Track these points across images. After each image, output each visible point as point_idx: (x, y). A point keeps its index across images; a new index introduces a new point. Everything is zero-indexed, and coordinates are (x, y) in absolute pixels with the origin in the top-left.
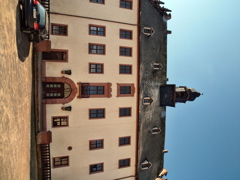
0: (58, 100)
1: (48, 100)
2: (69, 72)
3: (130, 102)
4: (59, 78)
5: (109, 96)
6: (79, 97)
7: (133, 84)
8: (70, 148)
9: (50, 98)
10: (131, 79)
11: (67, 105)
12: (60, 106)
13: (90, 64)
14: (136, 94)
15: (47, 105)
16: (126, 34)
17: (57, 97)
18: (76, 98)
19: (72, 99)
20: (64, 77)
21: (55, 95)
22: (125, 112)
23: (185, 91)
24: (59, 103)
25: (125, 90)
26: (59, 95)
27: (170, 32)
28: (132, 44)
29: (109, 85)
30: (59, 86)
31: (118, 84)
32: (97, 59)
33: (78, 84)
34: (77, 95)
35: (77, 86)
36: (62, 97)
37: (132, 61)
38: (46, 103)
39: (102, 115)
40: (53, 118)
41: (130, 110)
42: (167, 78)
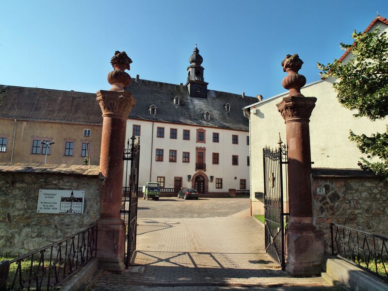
0: (206, 184)
1: (205, 190)
2: (189, 177)
3: (209, 133)
4: (192, 183)
5: (204, 149)
6: (205, 171)
7: (197, 130)
8: (236, 178)
9: (204, 189)
10: (193, 131)
11: (209, 179)
12: (209, 183)
13: (184, 162)
14: (204, 128)
15: (209, 191)
16: (161, 133)
17: (204, 185)
18: (205, 173)
19: (206, 176)
20: (192, 180)
21: (202, 186)
22: (216, 138)
23: (194, 69)
24: (208, 183)
25: (201, 137)
26: (202, 183)
27: (138, 76)
28: (168, 128)
29: (197, 149)
30: (196, 183)
31: (197, 142)
32: (180, 157)
33: (196, 171)
34: (203, 172)
35: (198, 171)
36: (203, 181)
37: (180, 129)
38: (208, 192)
39: (216, 155)
40: (217, 188)
41: (214, 134)
42: (180, 84)
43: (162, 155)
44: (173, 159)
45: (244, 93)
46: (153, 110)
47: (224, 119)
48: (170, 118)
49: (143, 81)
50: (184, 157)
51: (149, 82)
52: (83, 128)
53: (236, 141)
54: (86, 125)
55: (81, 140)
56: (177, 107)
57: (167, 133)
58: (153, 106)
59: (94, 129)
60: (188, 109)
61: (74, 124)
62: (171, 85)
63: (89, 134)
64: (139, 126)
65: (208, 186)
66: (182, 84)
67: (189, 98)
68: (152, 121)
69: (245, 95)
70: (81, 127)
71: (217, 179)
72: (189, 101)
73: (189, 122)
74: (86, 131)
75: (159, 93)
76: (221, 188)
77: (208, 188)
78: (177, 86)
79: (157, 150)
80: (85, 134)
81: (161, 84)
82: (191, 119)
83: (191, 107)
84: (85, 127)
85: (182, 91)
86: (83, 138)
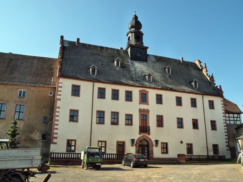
0: (150, 149)
1: (150, 156)
2: (133, 141)
3: (152, 94)
4: (136, 148)
5: (148, 111)
6: (149, 134)
7: (140, 91)
8: (182, 142)
10: (136, 92)
11: (154, 143)
12: (155, 148)
13: (126, 124)
14: (147, 90)
15: (154, 157)
16: (102, 94)
17: (148, 150)
18: (149, 136)
19: (150, 140)
20: (135, 145)
21: (146, 151)
22: (159, 99)
23: (134, 34)
24: (153, 148)
25: (144, 99)
26: (146, 148)
27: (78, 39)
28: (109, 88)
29: (140, 110)
30: (140, 148)
31: (140, 104)
32: (122, 119)
33: (140, 135)
34: (147, 135)
35: (142, 135)
36: (148, 146)
37: (122, 90)
38: (153, 157)
39: (161, 117)
40: (162, 153)
41: (157, 95)
42: (120, 49)
43: (103, 118)
44: (115, 122)
45: (182, 58)
46: (93, 71)
47: (166, 81)
48: (111, 79)
49: (83, 44)
50: (126, 119)
51: (90, 45)
52: (17, 89)
53: (179, 102)
54: (21, 85)
55: (15, 102)
56: (118, 69)
57: (108, 94)
58: (94, 66)
59: (30, 89)
60: (129, 71)
61: (8, 84)
62: (111, 49)
63: (24, 95)
64: (79, 87)
65: (152, 151)
66: (122, 49)
67: (130, 61)
68: (93, 81)
69: (184, 60)
70: (16, 87)
71: (162, 143)
72: (130, 64)
73: (131, 83)
74: (21, 92)
75: (99, 56)
76: (167, 153)
77: (153, 153)
78: (118, 50)
79: (98, 111)
80: (20, 95)
81: (102, 48)
82: (133, 81)
83: (132, 69)
84: (20, 87)
85: (122, 54)
86: (18, 99)
